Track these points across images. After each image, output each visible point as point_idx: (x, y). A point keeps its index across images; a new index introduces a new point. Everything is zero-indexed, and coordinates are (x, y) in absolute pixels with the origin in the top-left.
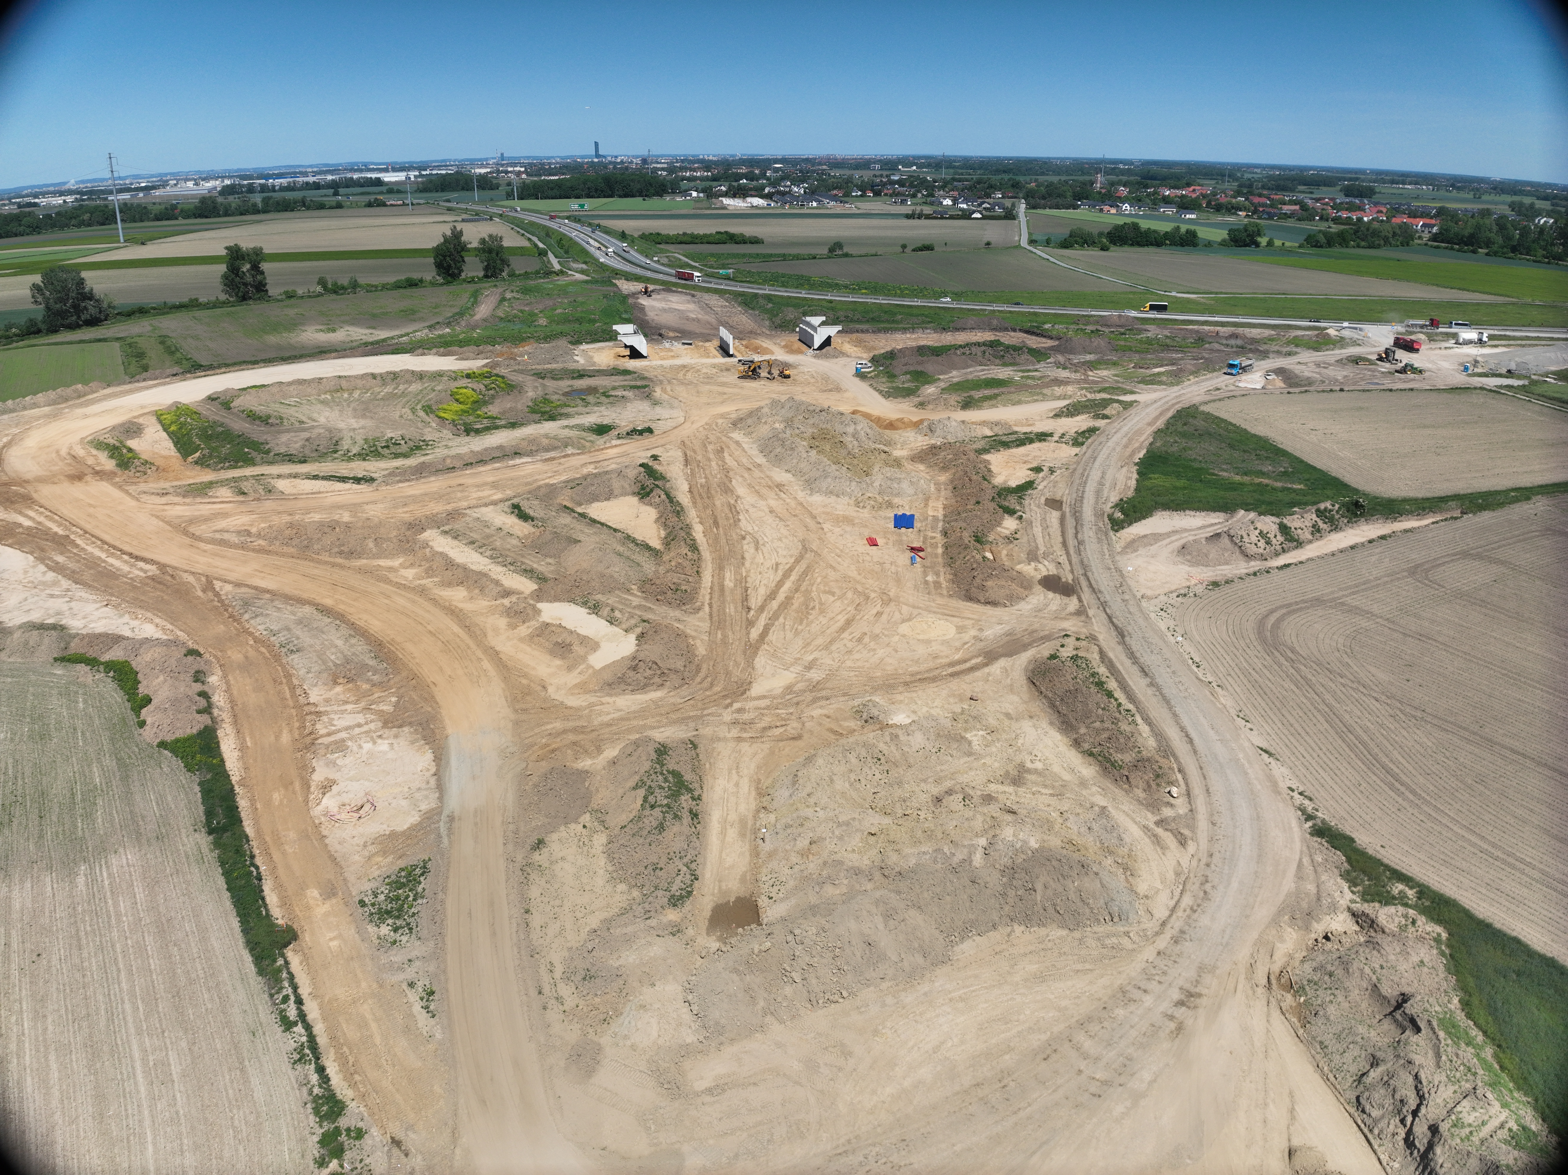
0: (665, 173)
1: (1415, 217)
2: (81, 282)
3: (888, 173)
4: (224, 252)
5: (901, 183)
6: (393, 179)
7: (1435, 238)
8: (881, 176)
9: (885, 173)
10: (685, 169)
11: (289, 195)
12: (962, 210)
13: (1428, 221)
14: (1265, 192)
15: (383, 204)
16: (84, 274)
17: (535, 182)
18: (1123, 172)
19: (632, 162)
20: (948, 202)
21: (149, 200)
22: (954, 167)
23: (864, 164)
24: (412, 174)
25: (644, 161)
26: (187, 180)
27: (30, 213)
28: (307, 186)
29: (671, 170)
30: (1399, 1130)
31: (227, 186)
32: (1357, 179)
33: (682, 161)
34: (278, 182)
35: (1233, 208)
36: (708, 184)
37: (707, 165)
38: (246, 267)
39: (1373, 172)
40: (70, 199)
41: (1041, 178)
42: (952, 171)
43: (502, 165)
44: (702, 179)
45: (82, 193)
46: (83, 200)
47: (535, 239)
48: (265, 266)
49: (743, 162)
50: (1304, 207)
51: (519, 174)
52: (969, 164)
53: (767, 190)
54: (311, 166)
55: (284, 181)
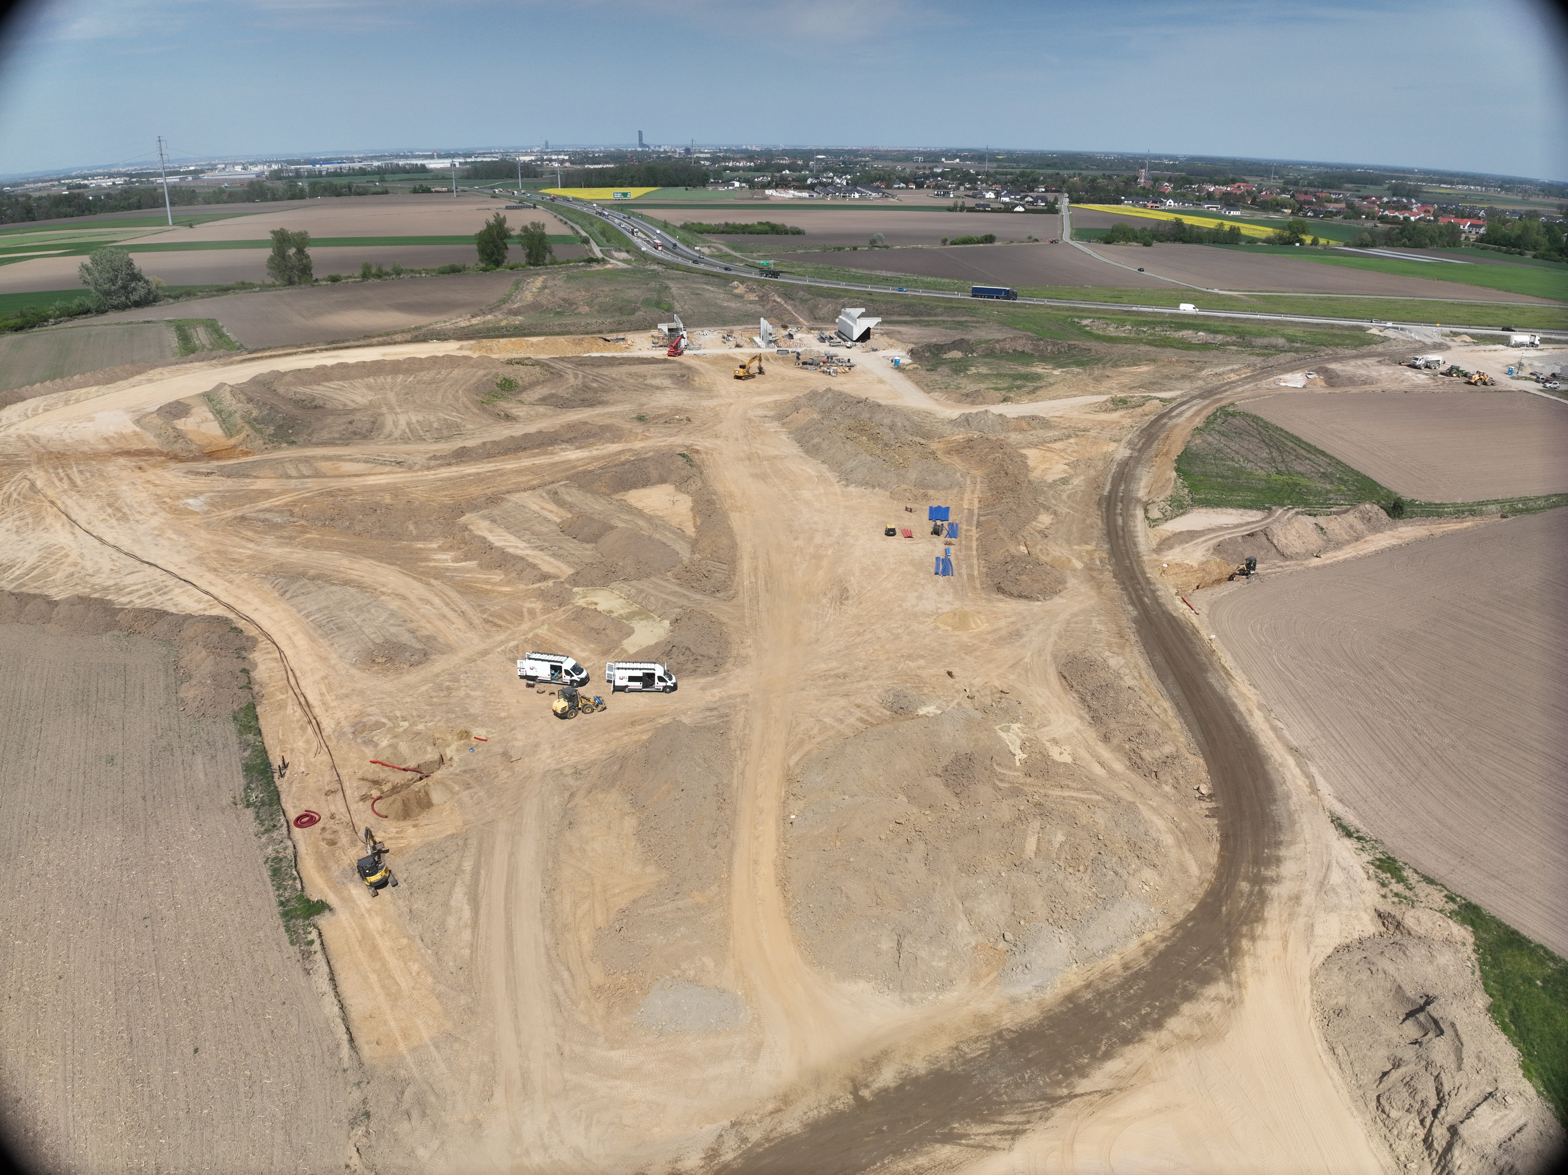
0: (707, 163)
1: (1463, 217)
2: (130, 264)
3: (931, 165)
4: (269, 237)
5: (943, 175)
6: (438, 166)
7: (1481, 239)
8: (924, 168)
9: (928, 165)
10: (728, 159)
11: (337, 181)
12: (1004, 203)
13: (1475, 222)
14: (1311, 189)
15: (428, 191)
16: (131, 255)
17: (578, 170)
18: (1167, 168)
19: (675, 152)
20: (990, 195)
21: (199, 183)
22: (998, 160)
23: (907, 156)
24: (457, 161)
25: (688, 151)
26: (235, 164)
27: (79, 194)
28: (353, 173)
29: (714, 159)
30: (1418, 1131)
31: (275, 171)
32: (1404, 178)
33: (726, 151)
34: (325, 167)
35: (1277, 205)
36: (749, 175)
37: (750, 155)
38: (292, 251)
39: (1420, 172)
40: (119, 181)
41: (1084, 173)
42: (995, 165)
43: (547, 153)
44: (744, 169)
45: (131, 176)
46: (133, 183)
47: (577, 227)
48: (310, 251)
49: (786, 153)
50: (1350, 206)
51: (562, 162)
52: (1013, 158)
53: (809, 181)
54: (357, 152)
55: (331, 167)
